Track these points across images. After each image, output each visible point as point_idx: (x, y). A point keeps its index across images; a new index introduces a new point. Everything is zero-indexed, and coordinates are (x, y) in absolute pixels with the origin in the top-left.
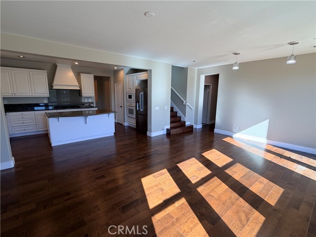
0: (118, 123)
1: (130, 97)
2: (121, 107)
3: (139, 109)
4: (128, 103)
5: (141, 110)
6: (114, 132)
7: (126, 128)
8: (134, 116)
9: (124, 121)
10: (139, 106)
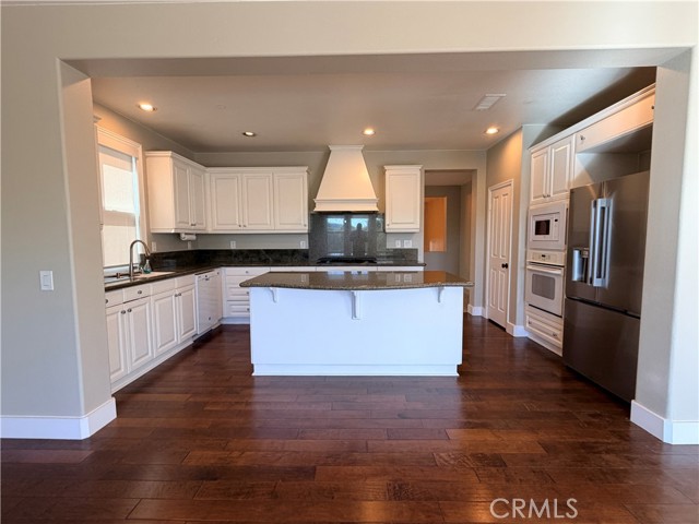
0: (490, 320)
1: (542, 228)
2: (506, 266)
3: (584, 279)
4: (530, 252)
5: (597, 283)
6: (460, 362)
7: (519, 347)
8: (557, 304)
9: (513, 320)
10: (584, 263)
